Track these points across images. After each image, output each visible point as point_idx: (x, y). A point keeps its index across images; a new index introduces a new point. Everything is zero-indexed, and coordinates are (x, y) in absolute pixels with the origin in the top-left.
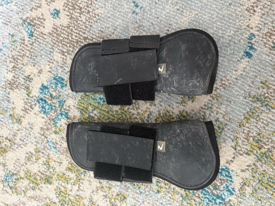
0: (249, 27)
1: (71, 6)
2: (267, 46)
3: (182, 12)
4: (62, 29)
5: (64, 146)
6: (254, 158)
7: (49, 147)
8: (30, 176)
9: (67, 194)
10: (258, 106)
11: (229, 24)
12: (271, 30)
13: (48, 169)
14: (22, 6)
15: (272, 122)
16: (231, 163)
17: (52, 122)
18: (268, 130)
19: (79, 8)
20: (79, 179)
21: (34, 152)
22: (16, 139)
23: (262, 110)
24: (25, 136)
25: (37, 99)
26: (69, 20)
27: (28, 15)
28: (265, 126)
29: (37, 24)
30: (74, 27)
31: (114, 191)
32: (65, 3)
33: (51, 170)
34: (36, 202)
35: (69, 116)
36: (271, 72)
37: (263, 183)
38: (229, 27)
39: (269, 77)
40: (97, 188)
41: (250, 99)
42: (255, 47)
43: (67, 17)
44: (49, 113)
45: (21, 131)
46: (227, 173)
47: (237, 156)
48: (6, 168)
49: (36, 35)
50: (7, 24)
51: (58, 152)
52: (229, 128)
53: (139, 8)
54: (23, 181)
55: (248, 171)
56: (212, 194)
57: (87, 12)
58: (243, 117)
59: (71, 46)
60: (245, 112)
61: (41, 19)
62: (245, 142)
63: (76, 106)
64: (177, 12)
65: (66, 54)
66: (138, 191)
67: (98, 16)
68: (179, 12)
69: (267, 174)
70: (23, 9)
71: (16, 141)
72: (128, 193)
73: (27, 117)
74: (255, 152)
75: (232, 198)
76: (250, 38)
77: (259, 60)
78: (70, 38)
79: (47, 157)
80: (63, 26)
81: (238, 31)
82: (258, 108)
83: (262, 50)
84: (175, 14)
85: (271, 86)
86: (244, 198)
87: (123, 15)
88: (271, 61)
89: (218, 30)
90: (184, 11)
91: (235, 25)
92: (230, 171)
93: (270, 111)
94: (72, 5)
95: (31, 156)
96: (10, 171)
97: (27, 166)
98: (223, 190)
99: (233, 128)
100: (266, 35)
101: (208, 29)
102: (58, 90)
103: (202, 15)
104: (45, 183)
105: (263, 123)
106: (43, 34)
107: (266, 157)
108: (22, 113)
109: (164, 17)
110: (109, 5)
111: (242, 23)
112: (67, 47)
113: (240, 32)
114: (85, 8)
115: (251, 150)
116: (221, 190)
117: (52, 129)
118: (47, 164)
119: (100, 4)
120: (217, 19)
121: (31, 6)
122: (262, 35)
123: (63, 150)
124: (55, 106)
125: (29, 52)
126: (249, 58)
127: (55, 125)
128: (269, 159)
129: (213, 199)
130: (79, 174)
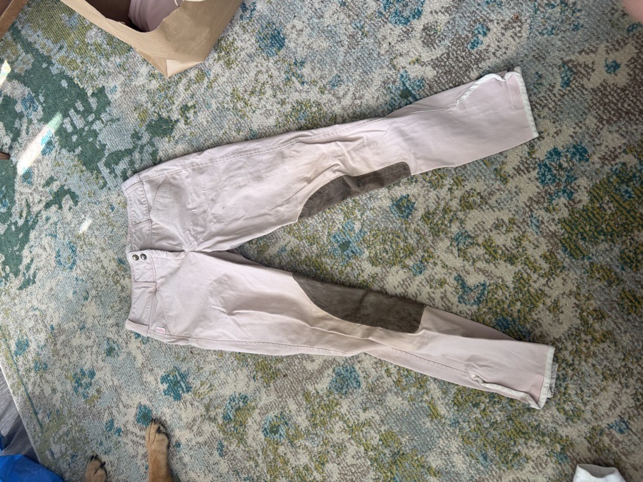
8: (490, 246)
9: (528, 283)
13: (517, 248)
14: (570, 43)
20: (553, 273)
21: (507, 221)
22: (491, 199)
24: (505, 199)
25: (539, 163)
26: (628, 81)
27: (573, 58)
29: (581, 73)
30: (632, 93)
31: (592, 305)
32: (633, 58)
33: (521, 250)
34: (484, 277)
40: (570, 291)
43: (628, 77)
45: (502, 193)
48: (463, 226)
49: (573, 86)
50: (539, 61)
51: (539, 233)
54: (478, 248)
61: (589, 68)
63: (589, 188)
65: (604, 122)
66: (625, 317)
70: (569, 47)
71: (490, 202)
72: (610, 314)
73: (516, 179)
79: (521, 233)
80: (616, 86)
95: (502, 226)
96: (466, 231)
97: (491, 234)
104: (505, 261)
106: (584, 88)
108: (511, 172)
118: (518, 241)
121: (582, 47)
124: (559, 179)
125: (553, 104)
130: (555, 268)
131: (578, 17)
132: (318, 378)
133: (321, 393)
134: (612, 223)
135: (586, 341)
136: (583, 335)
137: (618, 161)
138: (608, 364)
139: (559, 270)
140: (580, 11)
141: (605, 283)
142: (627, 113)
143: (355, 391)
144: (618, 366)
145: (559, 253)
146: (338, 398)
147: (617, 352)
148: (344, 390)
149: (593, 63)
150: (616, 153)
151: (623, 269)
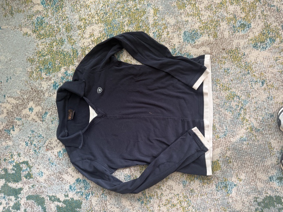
131: (30, 135)
132: (205, 42)
133: (207, 35)
134: (60, 57)
135: (88, 20)
136: (88, 22)
137: (47, 77)
138: (86, 10)
139: (83, 48)
140: (29, 137)
141: (72, 37)
142: (36, 91)
143: (188, 30)
144: (83, 9)
145: (80, 54)
146: (199, 30)
147: (81, 14)
148: (194, 32)
149: (35, 115)
150: (46, 79)
151: (65, 40)
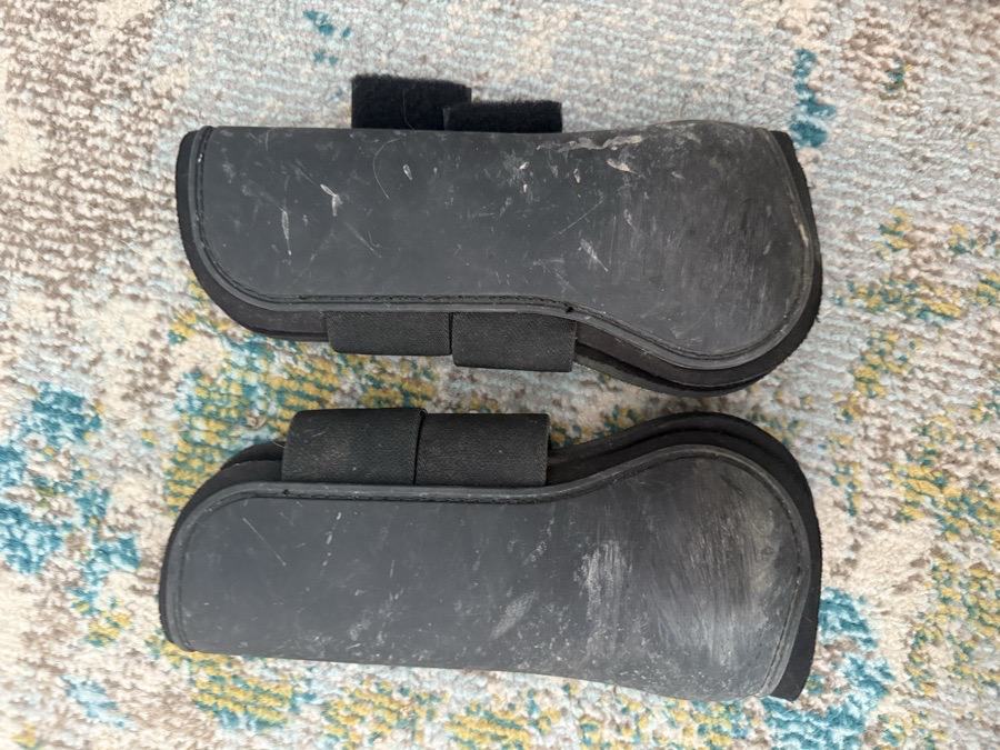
0: (784, 29)
1: (41, 81)
2: (868, 85)
3: (516, 16)
4: (23, 187)
5: (149, 690)
6: (931, 525)
7: (82, 712)
10: (893, 322)
11: (708, 32)
12: (869, 25)
15: (959, 372)
16: (850, 571)
17: (70, 596)
18: (952, 405)
19: (80, 83)
23: (912, 335)
28: (936, 392)
35: (139, 554)
36: (907, 182)
37: (985, 616)
38: (712, 40)
39: (905, 204)
41: (859, 302)
42: (828, 100)
44: (49, 562)
46: (845, 616)
47: (864, 535)
52: (807, 434)
53: (337, 34)
55: (921, 582)
56: (810, 714)
57: (117, 91)
58: (850, 378)
59: (82, 248)
60: (852, 357)
62: (881, 473)
64: (497, 20)
67: (172, 99)
68: (504, 19)
69: (991, 577)
74: (926, 501)
75: (888, 706)
76: (800, 71)
77: (852, 146)
78: (68, 217)
81: (750, 52)
82: (895, 330)
83: (854, 107)
84: (491, 31)
85: (920, 234)
86: (933, 694)
87: (275, 74)
88: (896, 139)
89: (671, 62)
90: (523, 12)
91: (731, 31)
92: (855, 604)
93: (941, 330)
94: (45, 76)
98: (848, 687)
99: (822, 431)
100: (854, 47)
101: (633, 64)
102: (67, 454)
103: (594, 14)
105: (926, 382)
107: (972, 511)
109: (449, 50)
110: (209, 45)
111: (754, 18)
112: (64, 258)
113: (755, 54)
114: (107, 76)
115: (910, 499)
116: (838, 686)
117: (78, 628)
119: (166, 48)
120: (657, 19)
122: (839, 49)
123: (150, 706)
126: (815, 145)
127: (85, 608)
128: (984, 518)
129: (818, 732)
